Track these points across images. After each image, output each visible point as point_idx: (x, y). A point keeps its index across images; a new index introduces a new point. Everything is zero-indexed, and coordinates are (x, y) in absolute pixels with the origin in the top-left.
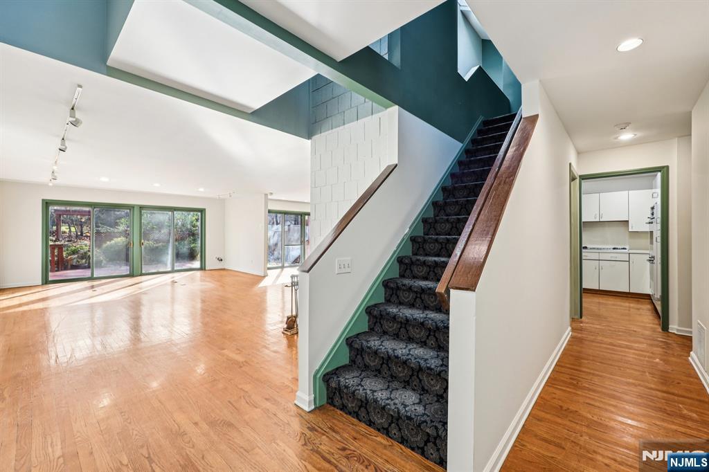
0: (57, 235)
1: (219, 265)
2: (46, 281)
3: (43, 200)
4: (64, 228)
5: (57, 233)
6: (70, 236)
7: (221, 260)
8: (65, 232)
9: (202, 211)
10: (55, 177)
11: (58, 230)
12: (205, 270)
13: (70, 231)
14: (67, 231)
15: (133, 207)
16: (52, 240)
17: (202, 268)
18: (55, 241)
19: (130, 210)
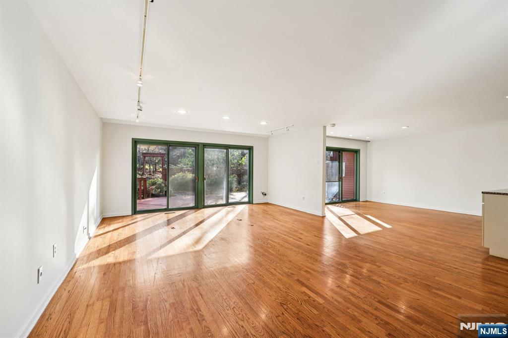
0: (143, 170)
1: (263, 200)
2: (135, 212)
3: (132, 139)
4: (147, 167)
5: (143, 169)
6: (150, 171)
7: (265, 195)
8: (147, 169)
9: (250, 149)
10: (141, 107)
11: (143, 168)
12: (252, 203)
13: (150, 168)
14: (148, 168)
15: (198, 145)
16: (140, 175)
17: (250, 202)
18: (142, 175)
19: (196, 147)
